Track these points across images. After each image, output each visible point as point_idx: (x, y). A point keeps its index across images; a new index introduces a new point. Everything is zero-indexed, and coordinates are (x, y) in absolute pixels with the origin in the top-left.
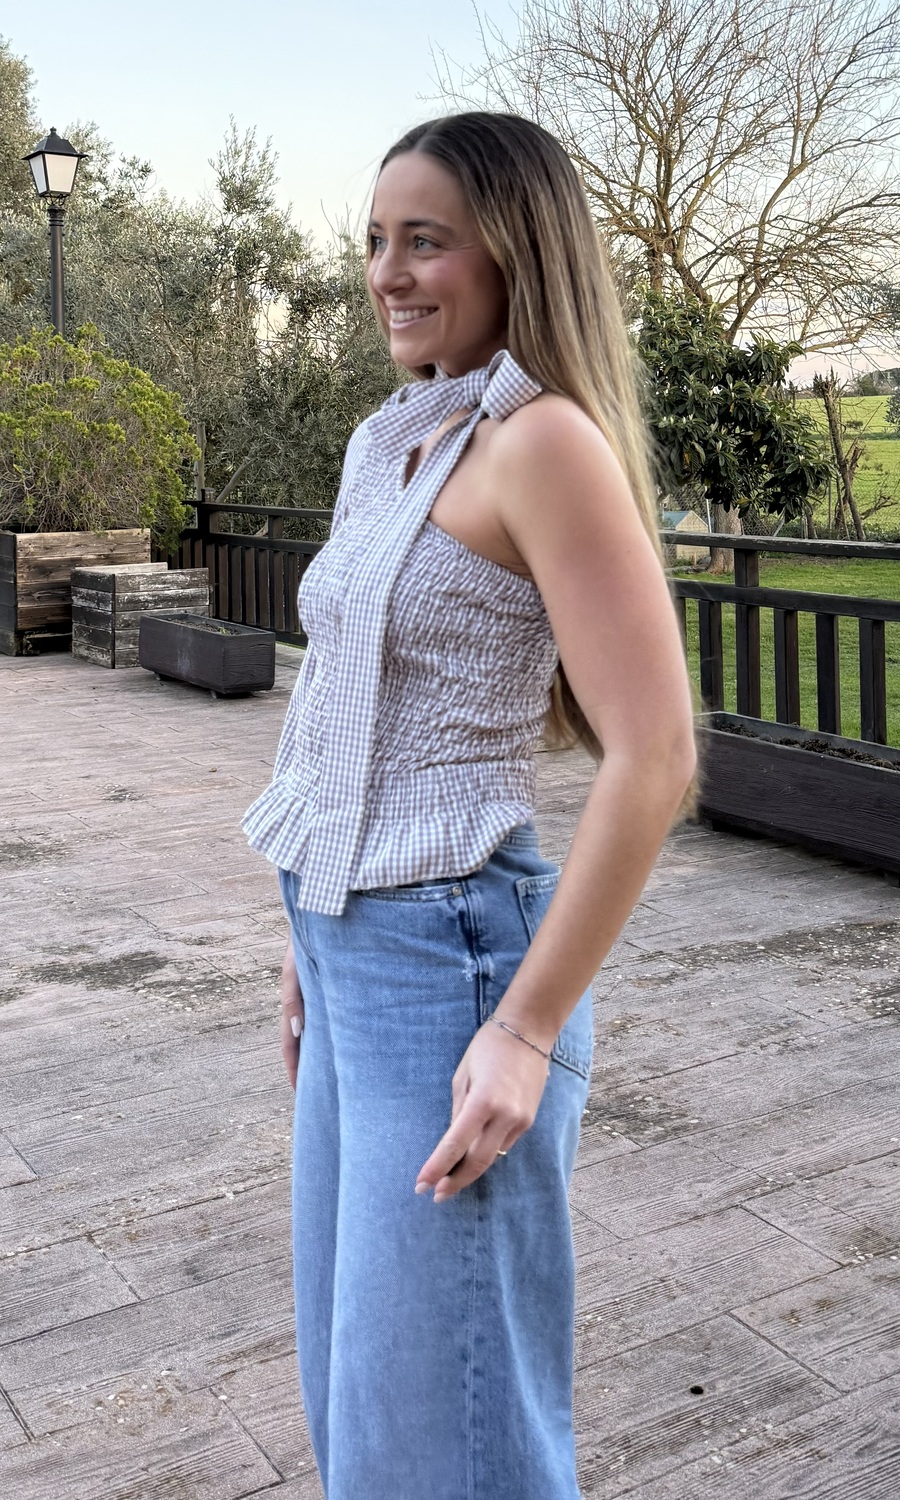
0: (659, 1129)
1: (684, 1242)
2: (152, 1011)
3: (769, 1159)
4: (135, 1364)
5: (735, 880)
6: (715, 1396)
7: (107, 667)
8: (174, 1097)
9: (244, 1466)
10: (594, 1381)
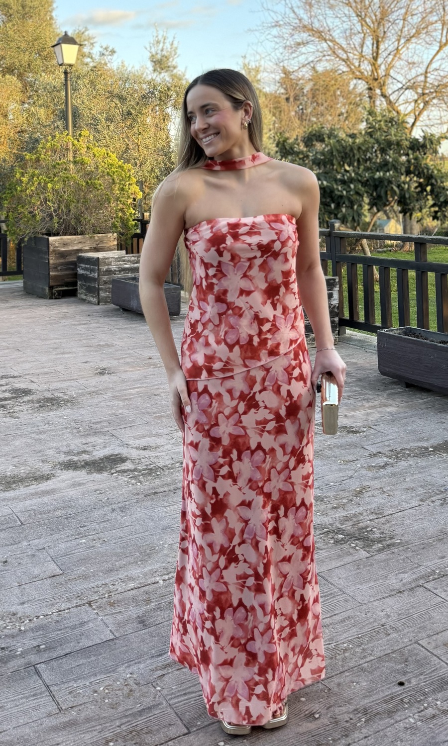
0: (380, 545)
1: (393, 605)
2: (120, 485)
3: (437, 561)
4: (113, 671)
5: (417, 414)
6: (410, 687)
7: (95, 305)
8: (132, 530)
9: (170, 725)
10: (348, 679)
